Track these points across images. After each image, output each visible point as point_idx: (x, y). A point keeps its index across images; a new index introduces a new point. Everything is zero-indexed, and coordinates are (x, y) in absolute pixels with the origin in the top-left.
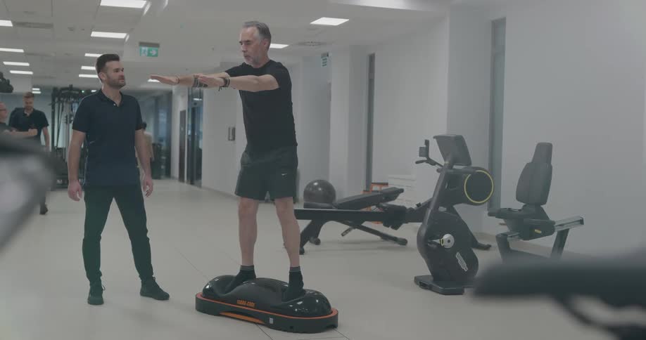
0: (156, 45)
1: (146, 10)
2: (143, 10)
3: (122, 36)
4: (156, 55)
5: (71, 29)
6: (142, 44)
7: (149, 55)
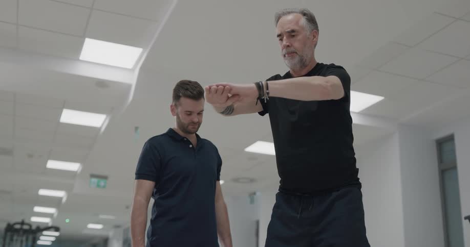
0: (105, 178)
1: (103, 129)
2: (99, 129)
3: (74, 167)
4: (104, 187)
5: (30, 156)
6: (93, 176)
7: (98, 186)
